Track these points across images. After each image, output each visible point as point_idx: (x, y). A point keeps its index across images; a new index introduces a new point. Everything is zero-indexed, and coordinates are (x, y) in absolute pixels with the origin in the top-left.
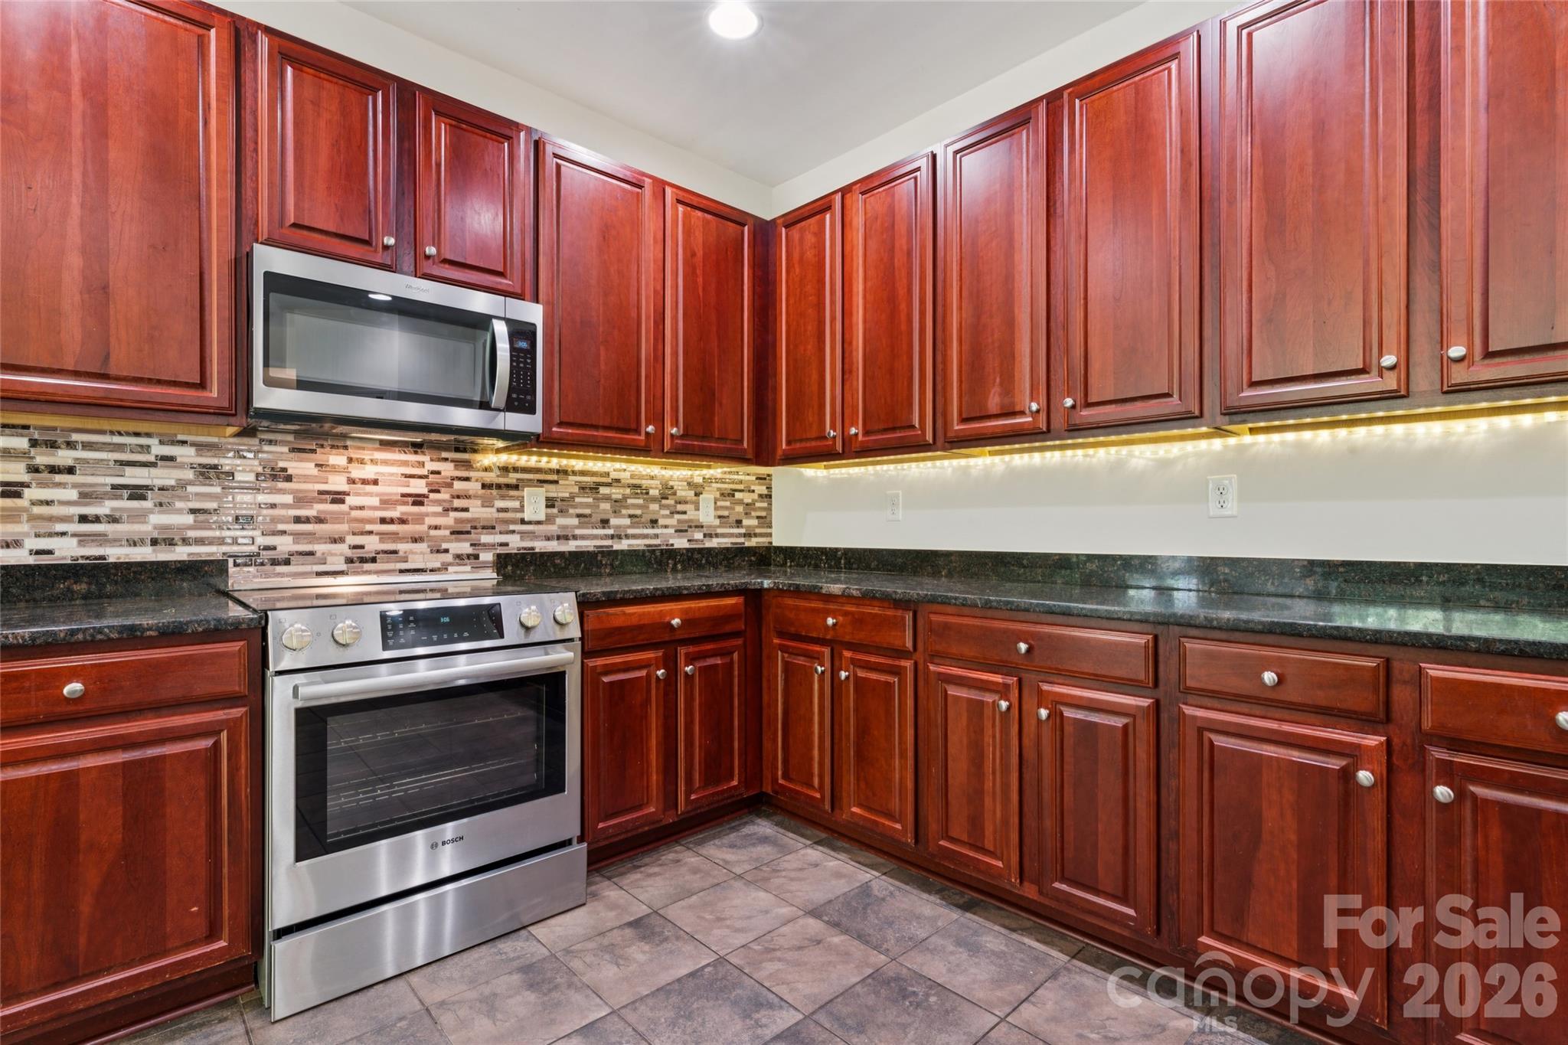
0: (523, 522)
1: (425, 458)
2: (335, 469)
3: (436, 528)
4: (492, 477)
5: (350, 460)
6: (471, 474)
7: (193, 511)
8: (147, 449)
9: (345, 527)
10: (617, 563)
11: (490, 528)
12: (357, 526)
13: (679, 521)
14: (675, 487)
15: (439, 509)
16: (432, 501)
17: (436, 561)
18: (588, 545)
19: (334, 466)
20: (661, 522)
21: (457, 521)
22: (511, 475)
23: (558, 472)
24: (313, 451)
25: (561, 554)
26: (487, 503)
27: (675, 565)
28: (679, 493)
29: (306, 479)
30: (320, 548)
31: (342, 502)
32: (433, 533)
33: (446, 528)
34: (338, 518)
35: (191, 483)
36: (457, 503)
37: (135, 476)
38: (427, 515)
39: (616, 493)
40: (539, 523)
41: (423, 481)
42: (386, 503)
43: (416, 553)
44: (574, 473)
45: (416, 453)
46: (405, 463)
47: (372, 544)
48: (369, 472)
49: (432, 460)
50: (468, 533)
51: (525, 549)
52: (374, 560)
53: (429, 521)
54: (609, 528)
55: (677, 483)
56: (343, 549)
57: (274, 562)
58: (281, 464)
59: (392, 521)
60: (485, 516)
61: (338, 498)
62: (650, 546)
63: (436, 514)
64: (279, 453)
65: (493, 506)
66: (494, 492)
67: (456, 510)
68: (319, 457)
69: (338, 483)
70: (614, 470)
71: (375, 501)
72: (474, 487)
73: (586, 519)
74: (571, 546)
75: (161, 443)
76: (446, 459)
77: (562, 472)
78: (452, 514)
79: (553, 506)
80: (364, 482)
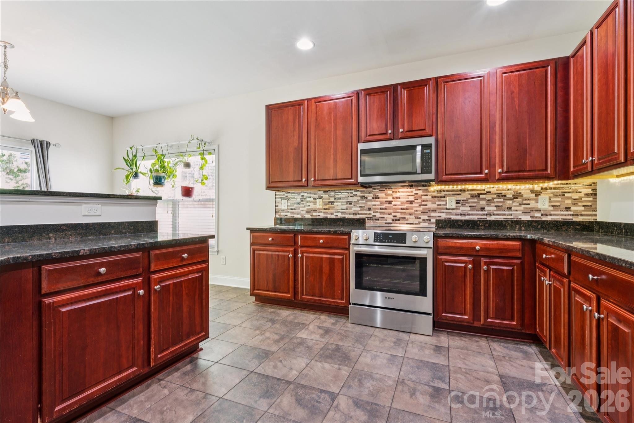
0: (447, 209)
1: (413, 190)
2: (389, 195)
3: (417, 211)
4: (435, 194)
5: (393, 192)
6: (428, 194)
7: (360, 207)
8: (352, 193)
9: (391, 211)
10: (487, 225)
11: (435, 211)
12: (395, 211)
13: (524, 208)
14: (522, 193)
15: (418, 205)
16: (415, 203)
17: (416, 221)
18: (475, 218)
19: (389, 194)
20: (513, 208)
21: (424, 209)
22: (442, 193)
23: (461, 190)
24: (384, 190)
25: (461, 221)
26: (434, 203)
27: (520, 227)
28: (525, 196)
29: (383, 198)
30: (386, 216)
31: (391, 204)
32: (416, 212)
33: (420, 211)
34: (390, 208)
35: (359, 200)
36: (423, 203)
37: (350, 199)
38: (414, 207)
39: (489, 197)
40: (453, 209)
41: (413, 197)
42: (402, 204)
43: (411, 219)
44: (468, 190)
45: (411, 188)
46: (408, 192)
47: (399, 215)
48: (398, 195)
49: (415, 190)
50: (427, 212)
51: (448, 218)
52: (399, 220)
53: (415, 209)
54: (485, 211)
55: (523, 191)
56: (391, 217)
57: (376, 220)
58: (377, 194)
59: (404, 209)
60: (433, 207)
61: (390, 202)
62: (505, 219)
63: (417, 207)
64: (377, 192)
65: (435, 204)
66: (436, 199)
67: (423, 205)
68: (385, 192)
69: (390, 198)
70: (488, 188)
71: (399, 203)
72: (429, 198)
73: (474, 208)
74: (467, 218)
75: (355, 191)
76: (420, 189)
77: (464, 191)
78: (422, 207)
79: (459, 203)
80: (397, 198)
